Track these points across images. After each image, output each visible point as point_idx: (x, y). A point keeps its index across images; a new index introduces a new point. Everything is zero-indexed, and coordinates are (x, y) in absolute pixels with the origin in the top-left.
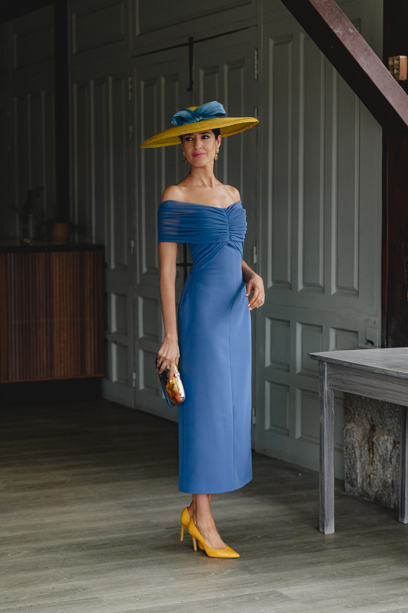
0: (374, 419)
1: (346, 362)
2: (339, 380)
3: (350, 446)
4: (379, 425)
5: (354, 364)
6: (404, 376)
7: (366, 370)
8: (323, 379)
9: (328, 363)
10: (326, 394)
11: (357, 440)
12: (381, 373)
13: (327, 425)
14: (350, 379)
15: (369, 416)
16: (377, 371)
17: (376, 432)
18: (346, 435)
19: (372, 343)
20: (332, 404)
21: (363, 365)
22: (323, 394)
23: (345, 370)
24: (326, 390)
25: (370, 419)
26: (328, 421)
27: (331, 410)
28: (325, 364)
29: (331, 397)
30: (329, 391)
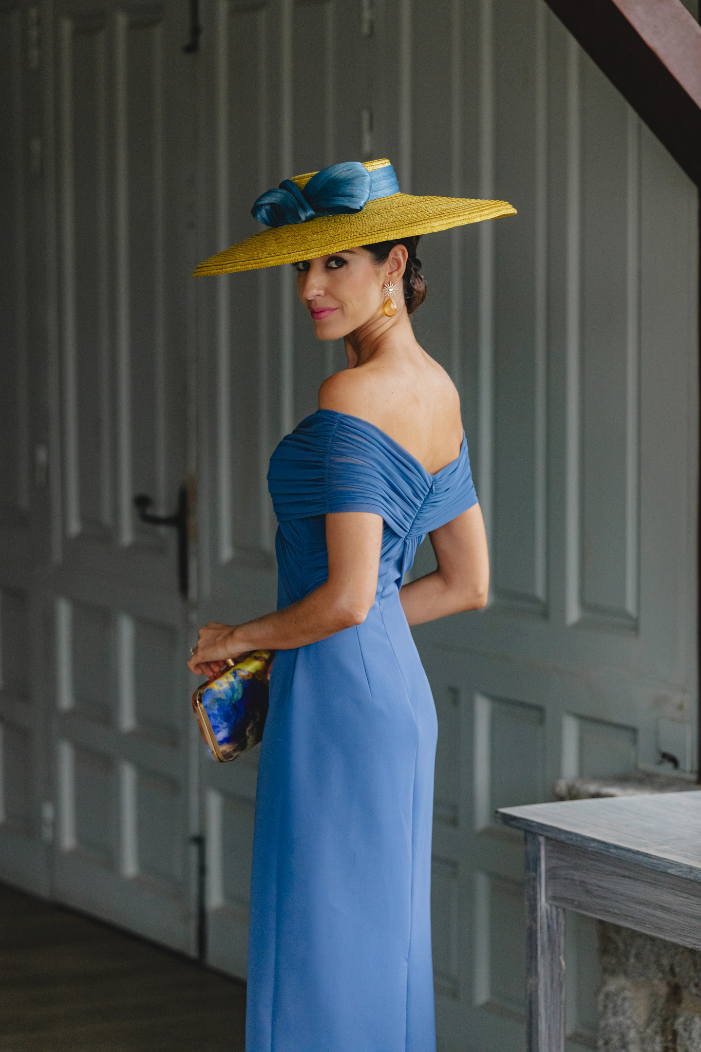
0: (677, 970)
1: (594, 840)
2: (578, 883)
3: (615, 1038)
4: (692, 985)
5: (616, 847)
7: (646, 866)
8: (535, 879)
9: (547, 838)
10: (545, 920)
11: (634, 1022)
12: (684, 876)
13: (546, 1002)
14: (603, 884)
15: (665, 962)
16: (673, 870)
17: (683, 1005)
18: (605, 1007)
19: (674, 761)
20: (559, 948)
21: (638, 853)
22: (534, 920)
23: (592, 859)
24: (544, 909)
25: (667, 969)
26: (549, 991)
27: (558, 960)
28: (542, 839)
29: (558, 927)
30: (551, 912)
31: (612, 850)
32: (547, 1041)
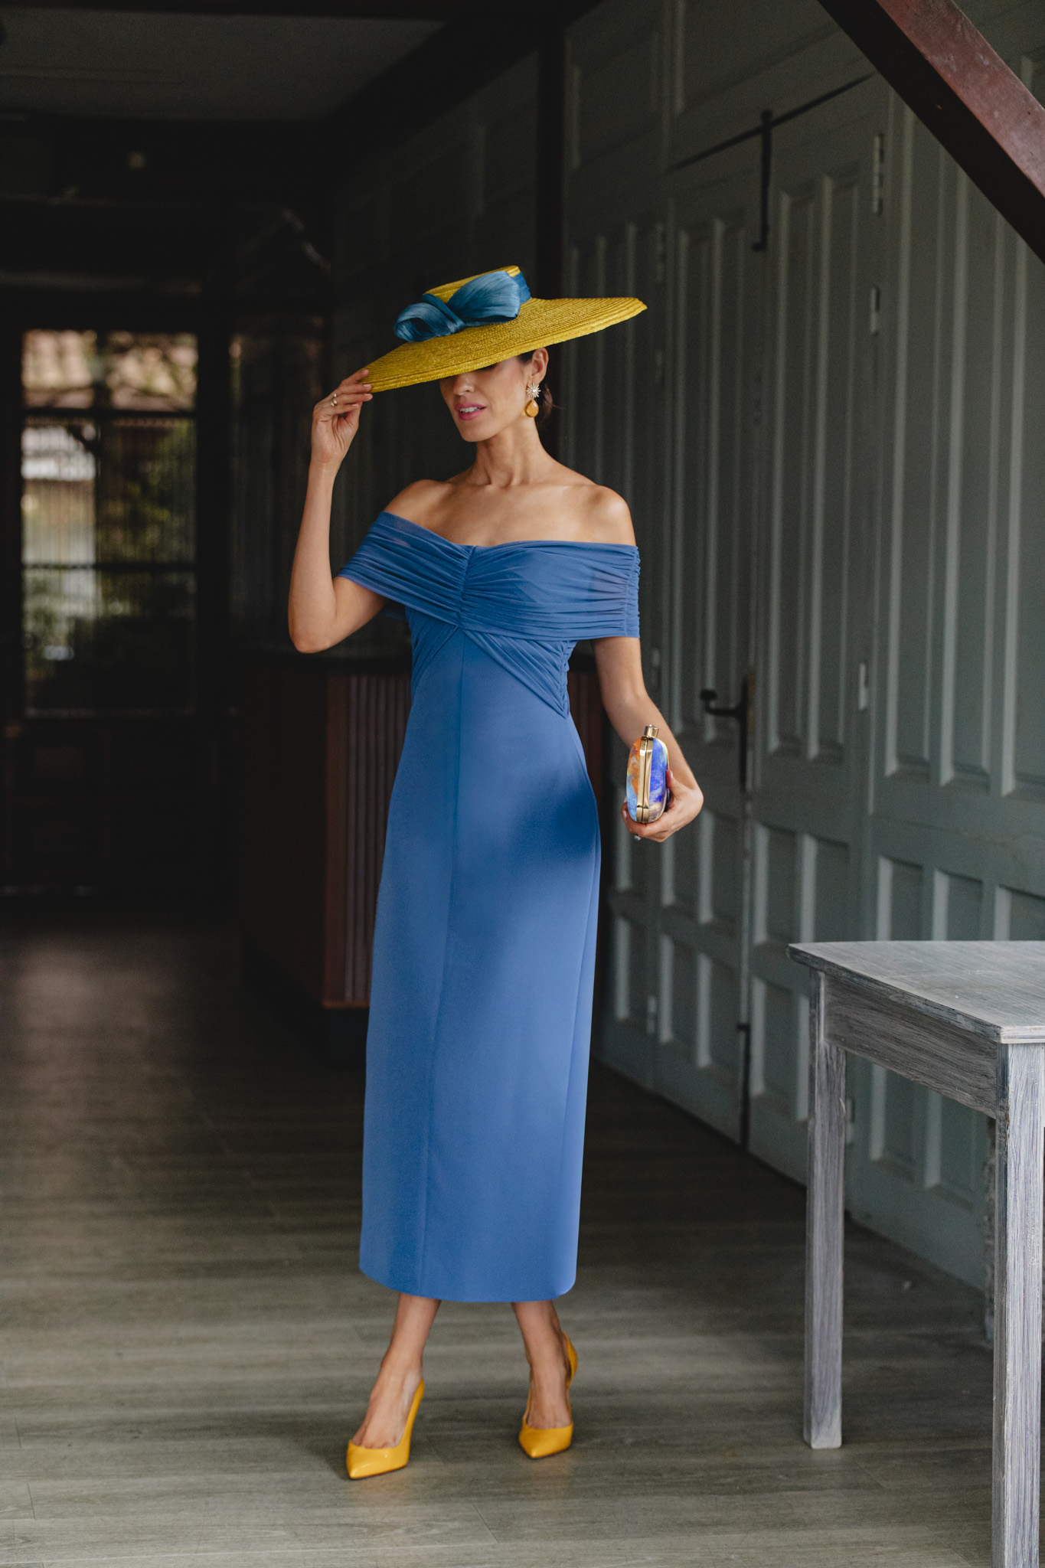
6: (936, 1011)
9: (823, 972)
10: (823, 1059)
12: (900, 1002)
13: (823, 1144)
14: (858, 1018)
16: (892, 996)
20: (839, 1089)
21: (871, 980)
22: (814, 1058)
23: (853, 993)
24: (822, 1047)
26: (827, 1134)
27: (837, 1103)
28: (822, 975)
29: (837, 1068)
30: (831, 1051)
31: (855, 979)
32: (823, 1186)
